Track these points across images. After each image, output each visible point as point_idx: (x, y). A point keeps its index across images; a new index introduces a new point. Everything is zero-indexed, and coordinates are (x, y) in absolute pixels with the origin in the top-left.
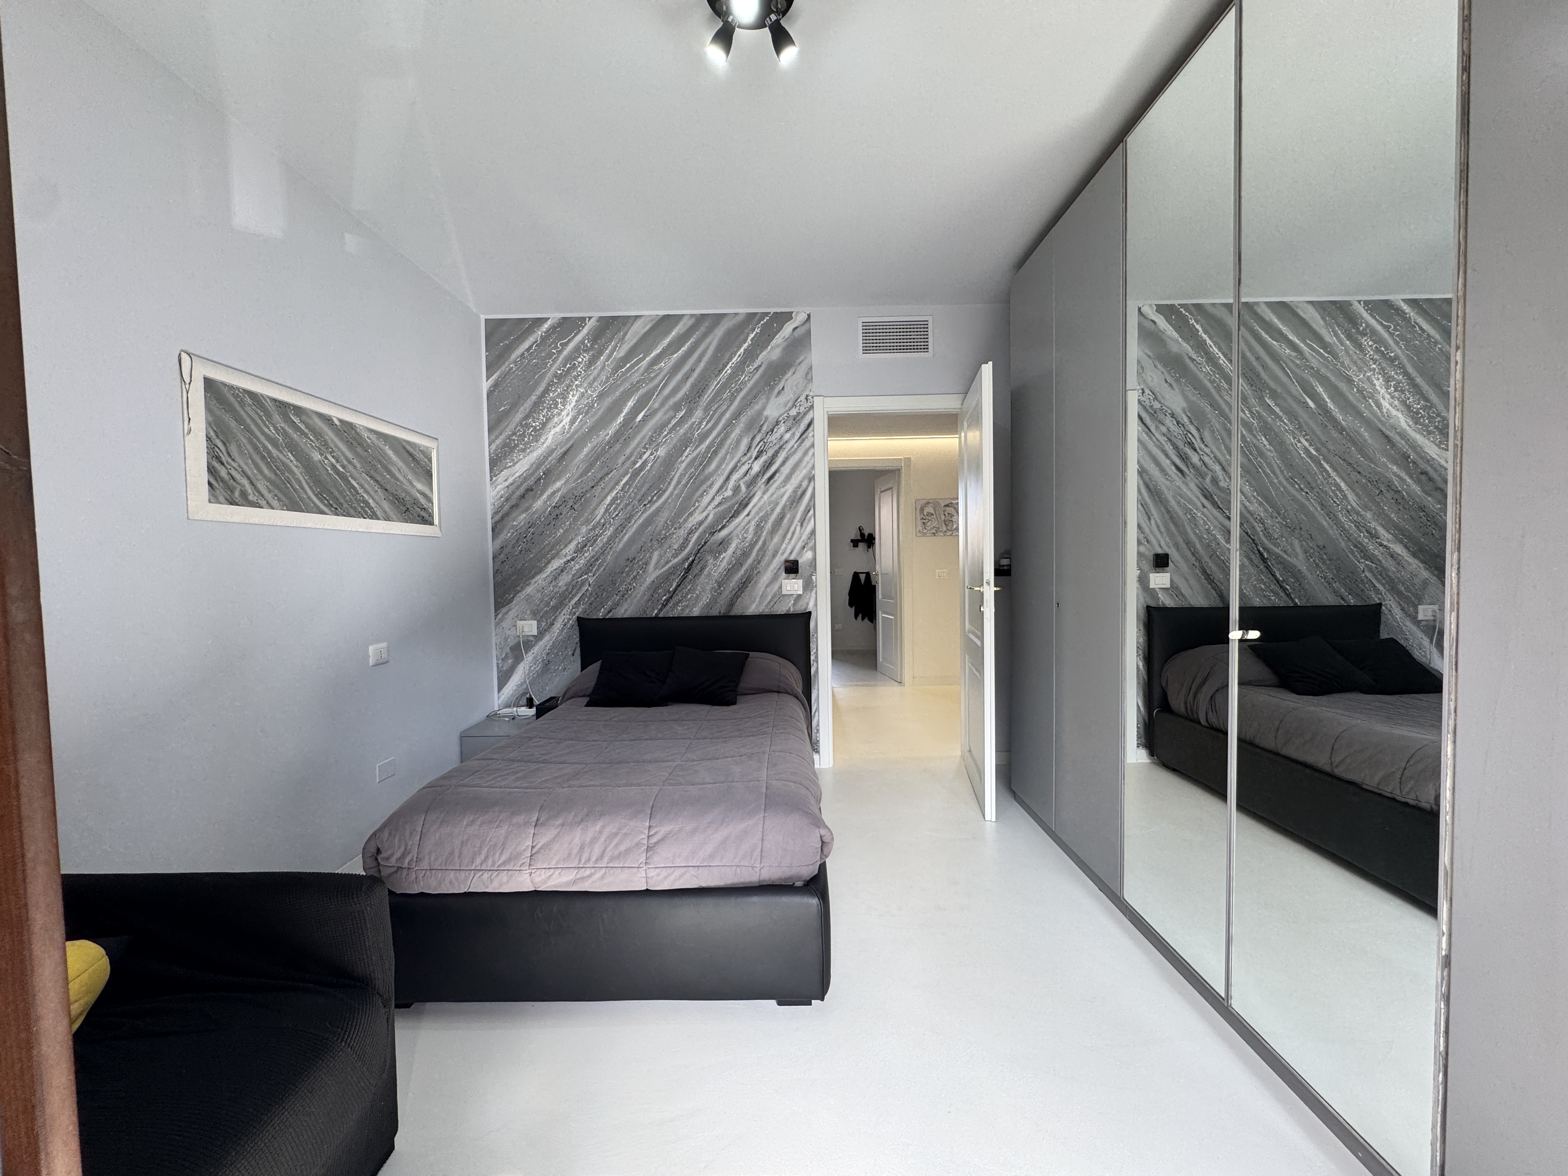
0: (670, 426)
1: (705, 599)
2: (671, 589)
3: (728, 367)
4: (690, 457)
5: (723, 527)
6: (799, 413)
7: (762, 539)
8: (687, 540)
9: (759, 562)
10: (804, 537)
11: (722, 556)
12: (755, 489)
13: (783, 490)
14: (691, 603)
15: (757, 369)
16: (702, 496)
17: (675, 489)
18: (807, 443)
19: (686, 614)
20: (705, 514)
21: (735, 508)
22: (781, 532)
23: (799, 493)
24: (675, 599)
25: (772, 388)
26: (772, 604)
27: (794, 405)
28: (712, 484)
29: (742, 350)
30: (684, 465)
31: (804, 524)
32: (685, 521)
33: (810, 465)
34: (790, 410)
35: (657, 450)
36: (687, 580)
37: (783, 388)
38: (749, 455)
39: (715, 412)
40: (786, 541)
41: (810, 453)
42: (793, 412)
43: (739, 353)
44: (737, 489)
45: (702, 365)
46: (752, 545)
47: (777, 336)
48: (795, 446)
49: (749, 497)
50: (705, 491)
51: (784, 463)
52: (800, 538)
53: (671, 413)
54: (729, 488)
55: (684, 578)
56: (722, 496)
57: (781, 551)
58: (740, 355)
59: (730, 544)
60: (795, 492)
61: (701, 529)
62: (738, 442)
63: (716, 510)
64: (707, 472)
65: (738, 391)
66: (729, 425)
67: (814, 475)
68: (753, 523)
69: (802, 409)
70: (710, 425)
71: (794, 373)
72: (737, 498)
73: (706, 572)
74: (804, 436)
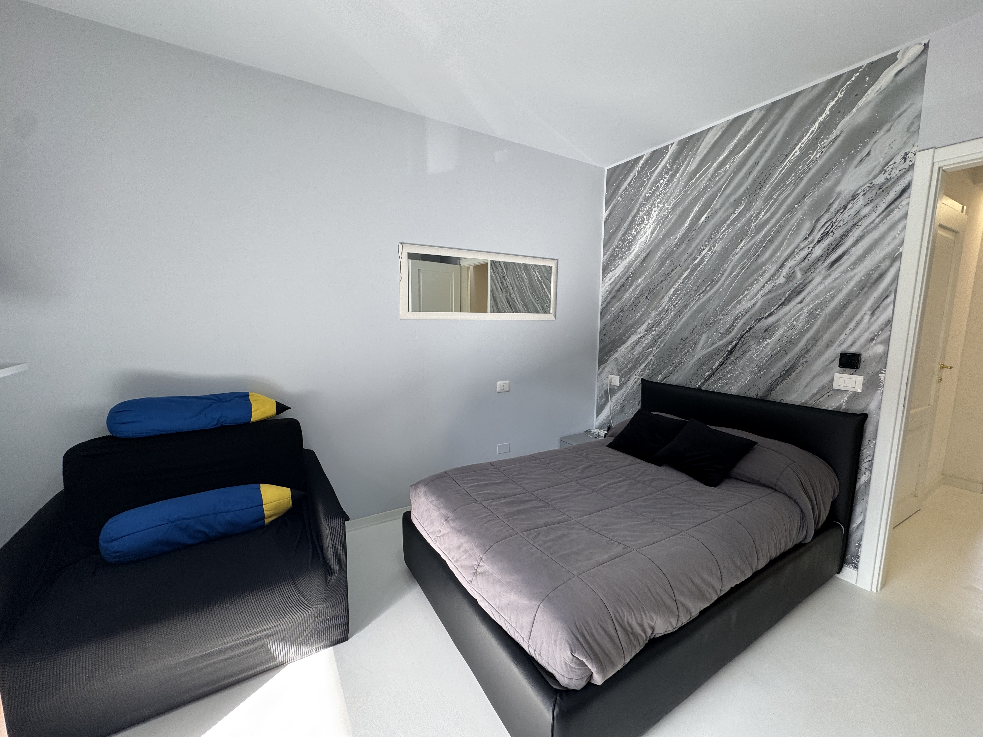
0: (728, 222)
1: (745, 380)
2: (714, 367)
3: (797, 149)
4: (745, 248)
5: (771, 315)
6: (887, 180)
7: (815, 328)
8: (732, 325)
9: (808, 352)
10: (875, 327)
11: (766, 343)
12: (813, 275)
13: (851, 274)
14: (730, 381)
15: (833, 141)
16: (752, 284)
17: (726, 280)
18: (896, 214)
19: (725, 390)
20: (753, 301)
21: (787, 295)
22: (840, 322)
23: (874, 276)
24: (717, 376)
25: (853, 157)
26: (818, 397)
27: (883, 170)
28: (764, 272)
29: (816, 125)
30: (737, 257)
31: (877, 313)
32: (733, 308)
33: (897, 242)
34: (875, 178)
35: (714, 246)
36: (729, 361)
37: (868, 154)
38: (810, 239)
39: (776, 200)
40: (847, 331)
41: (900, 226)
42: (881, 179)
43: (812, 129)
44: (791, 276)
45: (767, 155)
46: (802, 334)
47: (869, 92)
48: (877, 221)
49: (804, 283)
50: (755, 280)
51: (856, 242)
52: (869, 328)
53: (731, 210)
54: (782, 276)
55: (727, 358)
56: (773, 284)
57: (838, 342)
58: (813, 131)
59: (777, 331)
60: (868, 275)
61: (747, 316)
62: (799, 226)
63: (765, 298)
64: (760, 261)
65: (805, 172)
66: (791, 209)
67: (901, 253)
68: (806, 310)
69: (896, 172)
70: (768, 214)
71: (889, 130)
72: (790, 285)
73: (747, 356)
74: (892, 207)
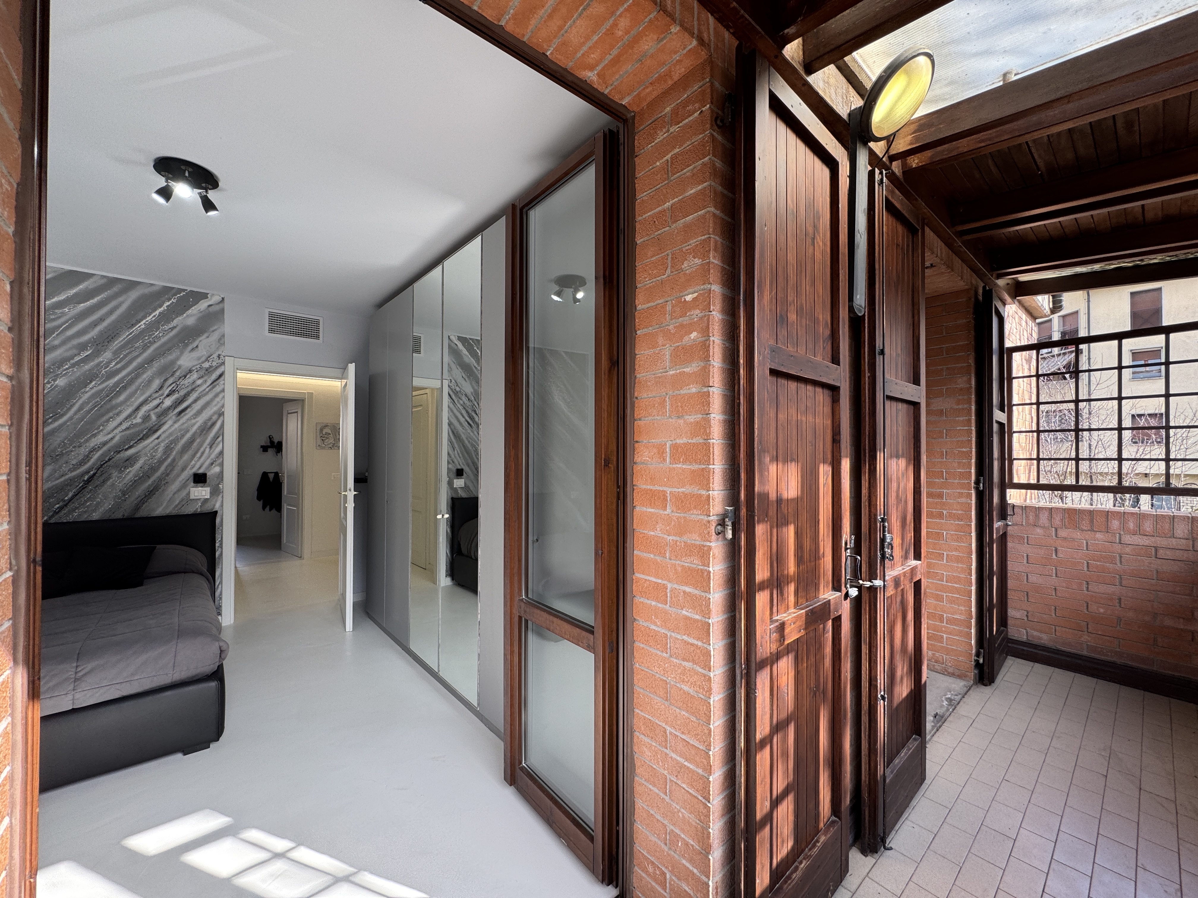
0: (72, 362)
1: (107, 505)
2: (66, 498)
3: (142, 323)
4: (95, 389)
5: (130, 447)
6: (211, 367)
7: (171, 457)
8: (87, 458)
9: (168, 475)
10: (213, 456)
11: (128, 470)
12: (166, 419)
13: (194, 421)
14: (90, 509)
15: (172, 329)
16: (108, 421)
17: (75, 414)
18: (218, 389)
19: (84, 518)
20: (110, 436)
21: (144, 433)
22: (190, 452)
23: (209, 424)
24: (71, 506)
25: (187, 345)
26: (179, 506)
27: (207, 360)
28: (120, 412)
29: (157, 312)
30: (87, 396)
31: (213, 447)
32: (87, 441)
33: (220, 405)
34: (203, 363)
35: (55, 380)
36: (86, 490)
37: (197, 347)
38: (160, 392)
39: (125, 356)
40: (196, 459)
41: (221, 396)
42: (206, 365)
43: (154, 314)
44: (146, 418)
45: (113, 317)
46: (161, 462)
47: (193, 308)
48: (207, 390)
49: (159, 424)
50: (111, 418)
51: (195, 401)
52: (209, 457)
53: (75, 351)
54: (138, 417)
55: (83, 488)
56: (130, 423)
57: (190, 467)
58: (154, 316)
59: (137, 460)
60: (205, 423)
61: (105, 448)
62: (150, 381)
63: (123, 433)
64: (114, 402)
65: (152, 343)
66: (142, 368)
67: (223, 412)
68: (162, 445)
69: (214, 364)
70: (119, 366)
71: (208, 337)
72: (147, 425)
73: (109, 483)
74: (215, 383)
